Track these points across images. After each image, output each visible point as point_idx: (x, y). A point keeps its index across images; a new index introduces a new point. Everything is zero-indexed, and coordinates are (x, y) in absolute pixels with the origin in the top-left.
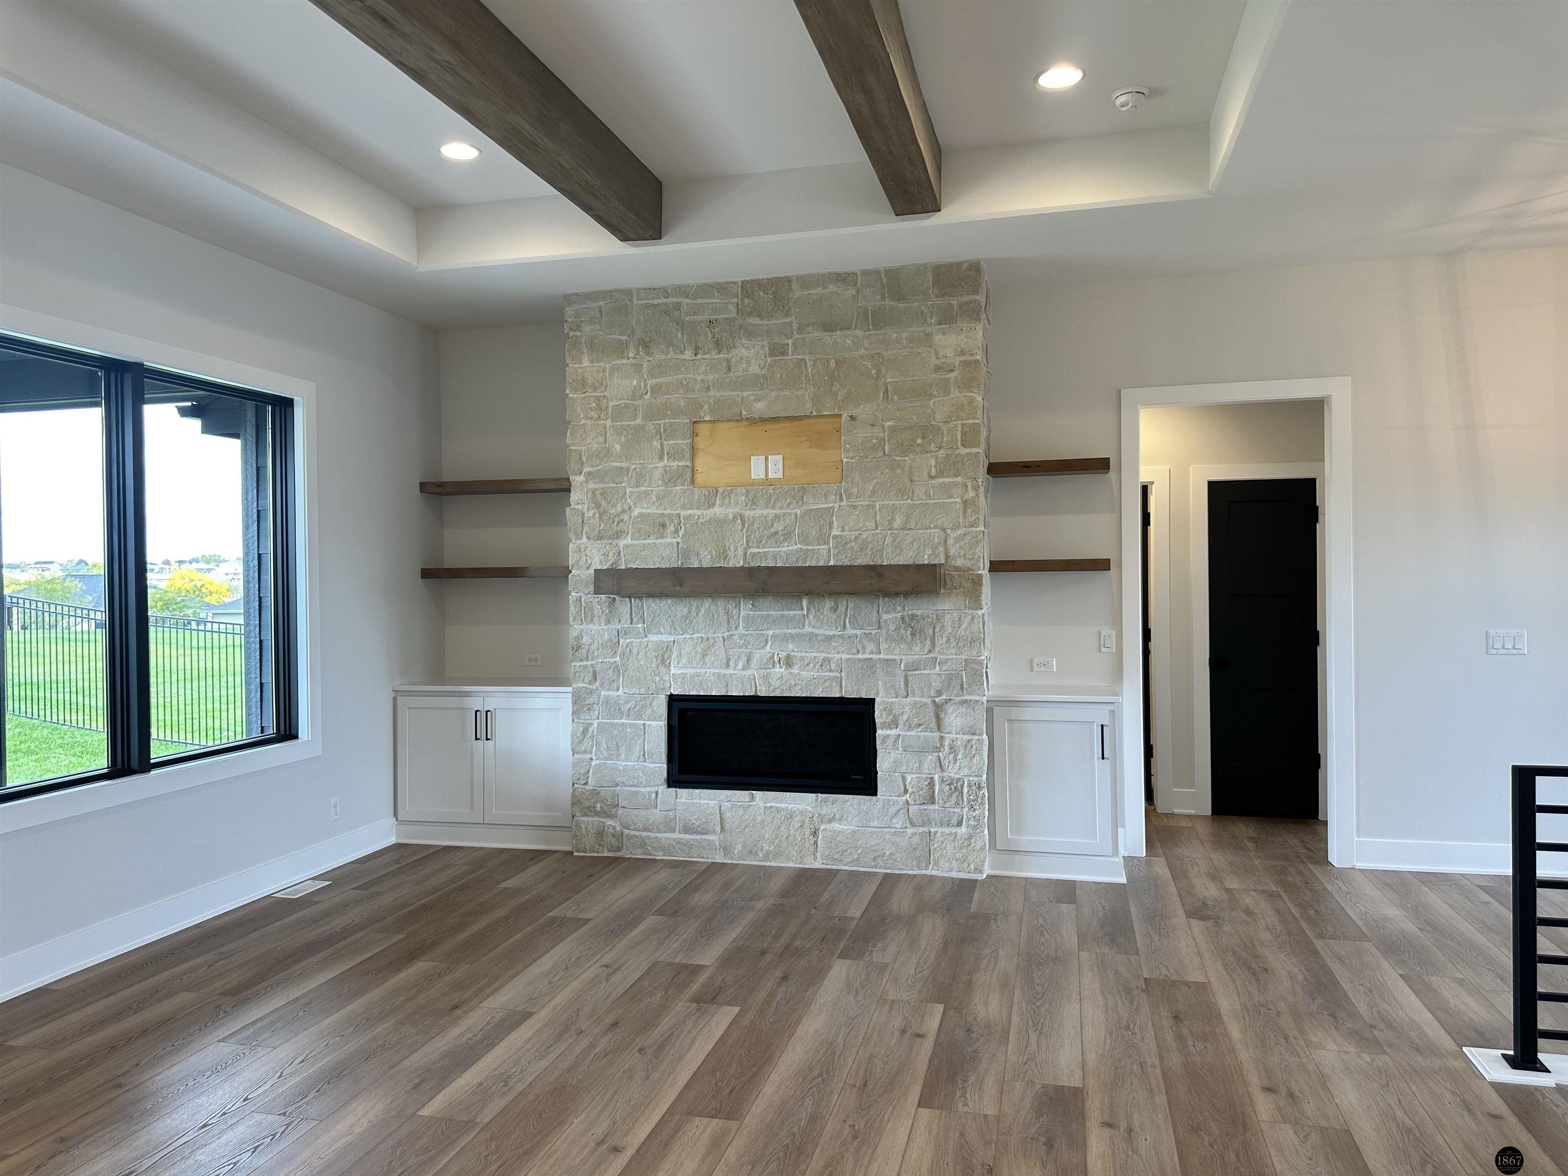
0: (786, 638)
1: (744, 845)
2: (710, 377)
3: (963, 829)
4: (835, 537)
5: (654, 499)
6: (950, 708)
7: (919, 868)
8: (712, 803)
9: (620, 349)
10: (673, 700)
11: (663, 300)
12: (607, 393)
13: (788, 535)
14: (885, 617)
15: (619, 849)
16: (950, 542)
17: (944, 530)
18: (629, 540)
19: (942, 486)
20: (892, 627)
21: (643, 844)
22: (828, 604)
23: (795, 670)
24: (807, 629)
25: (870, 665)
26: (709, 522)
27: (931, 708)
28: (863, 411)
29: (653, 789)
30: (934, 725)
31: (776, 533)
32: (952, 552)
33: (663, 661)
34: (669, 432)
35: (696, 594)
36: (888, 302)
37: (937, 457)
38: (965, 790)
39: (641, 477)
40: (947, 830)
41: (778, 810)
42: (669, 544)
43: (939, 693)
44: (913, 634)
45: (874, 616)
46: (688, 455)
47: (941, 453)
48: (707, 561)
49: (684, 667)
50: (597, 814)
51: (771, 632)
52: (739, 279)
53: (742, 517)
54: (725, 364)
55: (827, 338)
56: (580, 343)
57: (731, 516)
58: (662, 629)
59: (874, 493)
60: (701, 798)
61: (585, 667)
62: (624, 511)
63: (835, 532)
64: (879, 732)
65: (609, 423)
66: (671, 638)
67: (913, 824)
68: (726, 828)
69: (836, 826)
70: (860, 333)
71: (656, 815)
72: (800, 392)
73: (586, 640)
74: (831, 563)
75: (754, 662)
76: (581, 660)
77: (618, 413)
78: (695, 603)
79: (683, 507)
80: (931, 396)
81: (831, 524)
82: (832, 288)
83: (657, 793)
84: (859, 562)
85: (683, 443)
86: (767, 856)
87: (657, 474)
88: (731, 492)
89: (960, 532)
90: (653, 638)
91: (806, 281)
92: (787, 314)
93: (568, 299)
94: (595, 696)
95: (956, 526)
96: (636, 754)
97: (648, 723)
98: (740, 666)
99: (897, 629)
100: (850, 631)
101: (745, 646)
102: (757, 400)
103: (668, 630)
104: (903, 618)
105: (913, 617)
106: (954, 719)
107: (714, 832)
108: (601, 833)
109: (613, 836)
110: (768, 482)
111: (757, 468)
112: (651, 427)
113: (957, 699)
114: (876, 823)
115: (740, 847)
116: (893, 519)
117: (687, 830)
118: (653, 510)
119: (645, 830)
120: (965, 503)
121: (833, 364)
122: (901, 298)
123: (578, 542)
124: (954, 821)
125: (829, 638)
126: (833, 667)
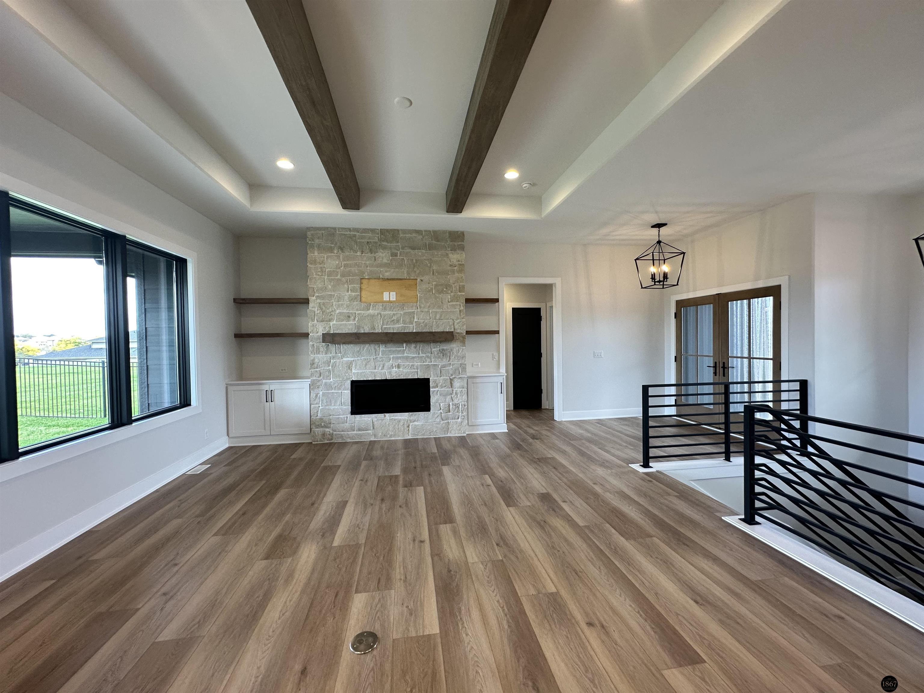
0: (398, 358)
1: (382, 433)
2: (368, 262)
3: (460, 420)
4: (416, 322)
5: (345, 307)
6: (455, 380)
7: (445, 434)
8: (369, 419)
9: (331, 250)
10: (353, 382)
11: (349, 233)
12: (325, 266)
13: (398, 321)
14: (433, 350)
15: (332, 439)
16: (455, 324)
17: (453, 320)
18: (335, 322)
19: (453, 305)
20: (436, 353)
21: (342, 437)
22: (413, 345)
23: (401, 369)
24: (405, 355)
25: (428, 367)
26: (368, 316)
27: (449, 380)
28: (426, 278)
29: (345, 416)
30: (450, 386)
31: (394, 320)
32: (456, 327)
33: (349, 368)
34: (352, 282)
35: (364, 342)
36: (434, 242)
37: (451, 295)
38: (460, 407)
39: (339, 299)
40: (454, 421)
41: (395, 420)
42: (351, 324)
43: (452, 375)
44: (443, 356)
45: (430, 350)
46: (359, 290)
47: (452, 294)
48: (367, 331)
49: (358, 370)
50: (322, 427)
51: (392, 356)
52: (379, 228)
53: (380, 314)
54: (374, 258)
55: (412, 252)
56: (314, 246)
57: (376, 314)
58: (349, 356)
59: (429, 307)
60: (365, 418)
61: (316, 371)
62: (332, 311)
63: (416, 320)
64: (431, 389)
65: (326, 277)
66: (353, 359)
67: (443, 420)
68: (375, 428)
69: (416, 423)
70: (424, 251)
71: (347, 425)
72: (403, 270)
73: (316, 360)
74: (414, 331)
75: (386, 367)
76: (314, 369)
77: (330, 274)
78: (362, 346)
79: (357, 310)
80: (449, 274)
81: (414, 317)
82: (414, 235)
83: (347, 417)
84: (424, 331)
85: (357, 286)
86: (391, 436)
87: (346, 298)
88: (376, 305)
89: (458, 321)
90: (345, 359)
91: (405, 231)
92: (398, 242)
93: (309, 229)
94: (320, 382)
95: (458, 318)
96: (338, 403)
97: (343, 391)
98: (380, 368)
99: (438, 353)
100: (421, 355)
101: (382, 361)
102: (386, 272)
103: (351, 356)
104: (439, 350)
105: (443, 349)
106: (457, 384)
107: (370, 430)
108: (324, 435)
109: (329, 435)
110: (390, 302)
111: (386, 296)
112: (344, 279)
113: (458, 377)
114: (430, 421)
115: (380, 434)
116: (436, 316)
117: (359, 430)
118: (345, 311)
119: (342, 431)
120: (460, 311)
121: (414, 261)
122: (438, 241)
123: (313, 323)
124: (456, 417)
125: (414, 358)
126: (415, 368)
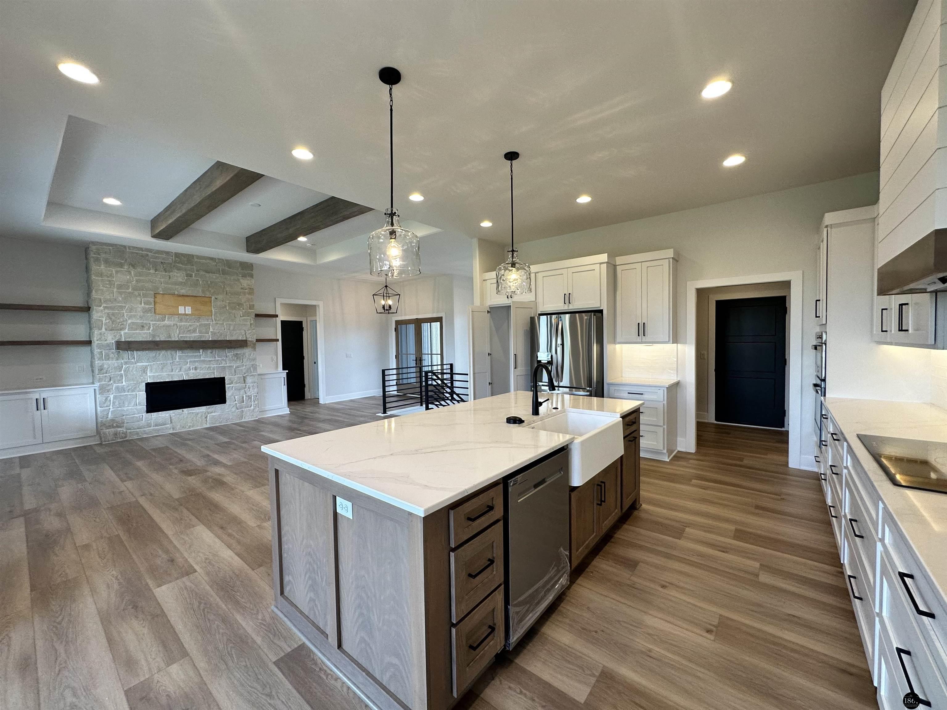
0: (195, 362)
1: (181, 426)
2: (162, 280)
3: (252, 407)
4: (211, 332)
5: (138, 317)
6: (248, 377)
7: (240, 420)
8: (167, 415)
9: (121, 266)
10: (148, 385)
11: (141, 252)
12: (114, 279)
13: (194, 331)
14: (228, 354)
15: (126, 437)
16: (247, 334)
17: (245, 331)
18: (126, 331)
19: (244, 320)
20: (231, 357)
21: (137, 434)
22: (209, 351)
23: (198, 371)
24: (202, 359)
25: (224, 368)
26: (164, 326)
27: (243, 378)
28: (220, 297)
29: (141, 415)
30: (243, 382)
31: (190, 330)
32: (247, 337)
33: (144, 372)
34: (145, 296)
35: (163, 349)
36: (227, 268)
37: (242, 312)
38: (253, 397)
39: (131, 310)
40: (247, 409)
41: (193, 413)
42: (146, 333)
43: (245, 374)
44: (237, 359)
45: (225, 354)
46: (153, 303)
47: (244, 311)
48: (163, 338)
49: (154, 373)
50: (114, 427)
51: (189, 360)
52: (174, 251)
53: (176, 325)
54: (168, 277)
55: (207, 275)
56: (100, 260)
57: (172, 325)
58: (143, 361)
59: (223, 320)
60: (162, 414)
61: (106, 376)
62: (124, 321)
63: (211, 330)
64: (226, 386)
65: (115, 290)
66: (147, 364)
67: (237, 409)
68: (173, 421)
69: (213, 414)
70: (218, 275)
71: (143, 422)
72: (198, 289)
73: (105, 366)
74: (210, 339)
75: (183, 369)
76: (103, 374)
77: (120, 287)
78: (158, 352)
79: (152, 321)
80: (240, 295)
81: (209, 328)
82: (208, 261)
83: (143, 416)
84: (219, 339)
85: (152, 300)
86: (190, 427)
87: (139, 309)
88: (172, 317)
89: (250, 331)
90: (138, 364)
91: (198, 257)
92: (193, 265)
93: (94, 243)
94: (111, 387)
95: (249, 330)
96: (133, 404)
97: (137, 393)
98: (177, 371)
99: (232, 357)
100: (217, 359)
101: (179, 364)
102: (182, 289)
103: (146, 361)
104: (234, 354)
105: (237, 354)
106: (249, 380)
107: (168, 424)
108: (115, 434)
109: (123, 433)
110: (185, 315)
111: (181, 310)
112: (136, 293)
113: (250, 375)
114: (227, 411)
115: (179, 426)
116: (230, 327)
117: (156, 425)
118: (138, 321)
119: (138, 428)
120: (251, 324)
121: (209, 282)
122: (230, 268)
123: (100, 331)
124: (249, 406)
125: (210, 361)
126: (211, 369)
